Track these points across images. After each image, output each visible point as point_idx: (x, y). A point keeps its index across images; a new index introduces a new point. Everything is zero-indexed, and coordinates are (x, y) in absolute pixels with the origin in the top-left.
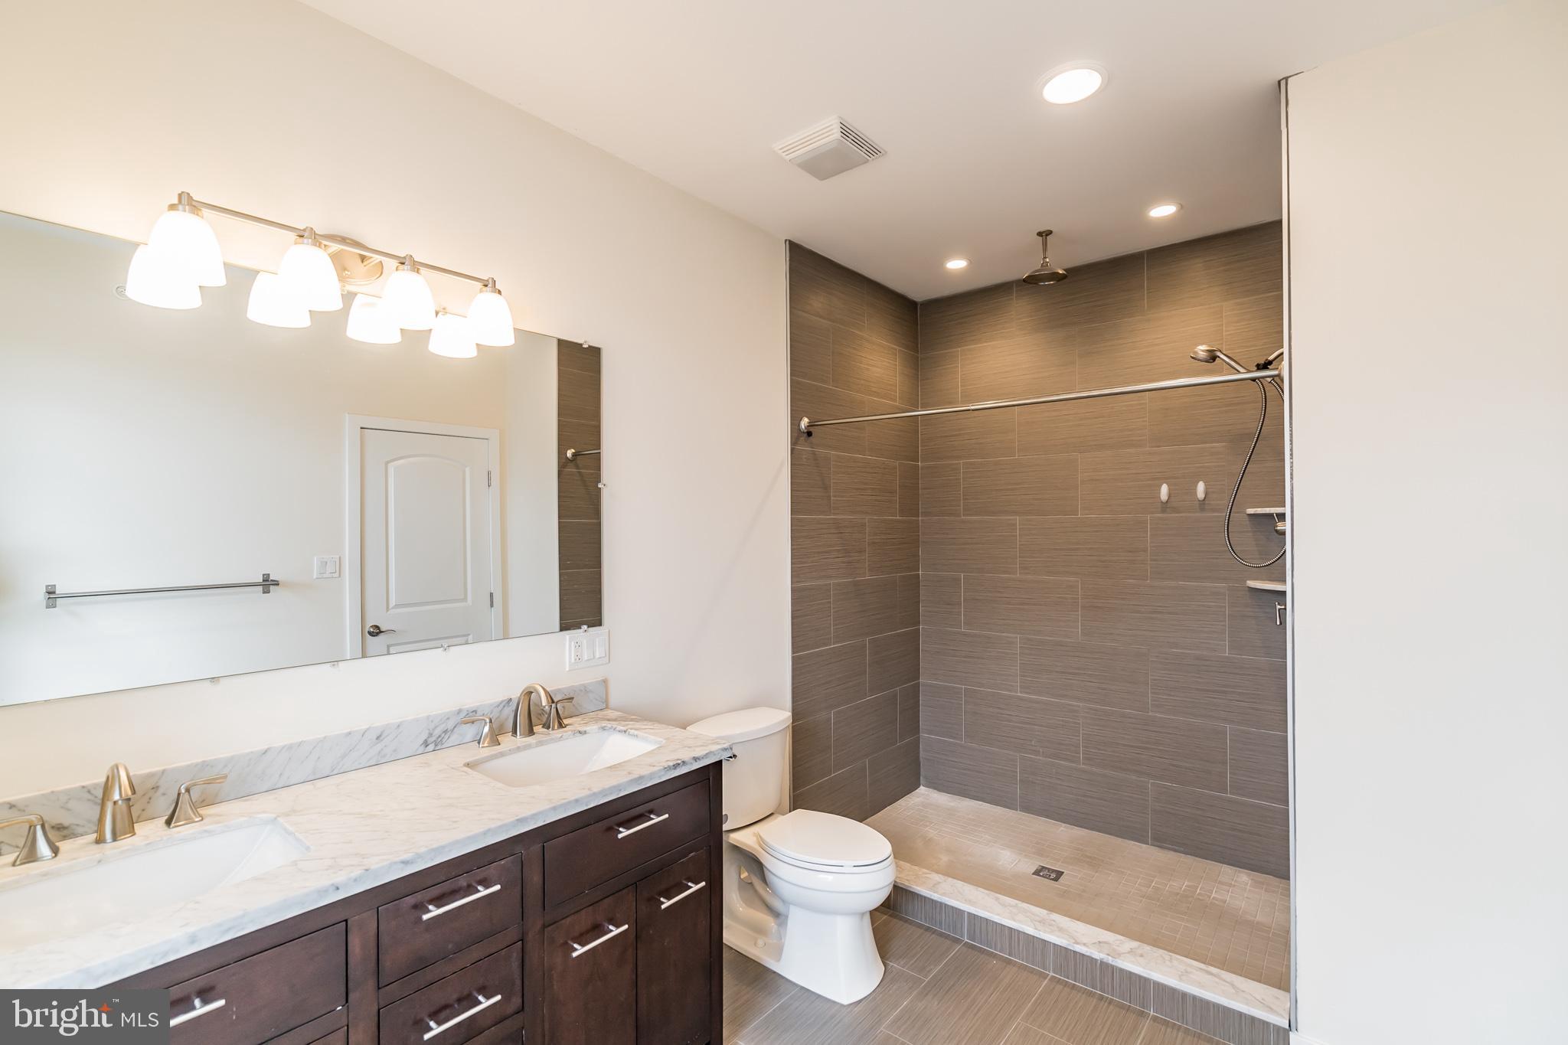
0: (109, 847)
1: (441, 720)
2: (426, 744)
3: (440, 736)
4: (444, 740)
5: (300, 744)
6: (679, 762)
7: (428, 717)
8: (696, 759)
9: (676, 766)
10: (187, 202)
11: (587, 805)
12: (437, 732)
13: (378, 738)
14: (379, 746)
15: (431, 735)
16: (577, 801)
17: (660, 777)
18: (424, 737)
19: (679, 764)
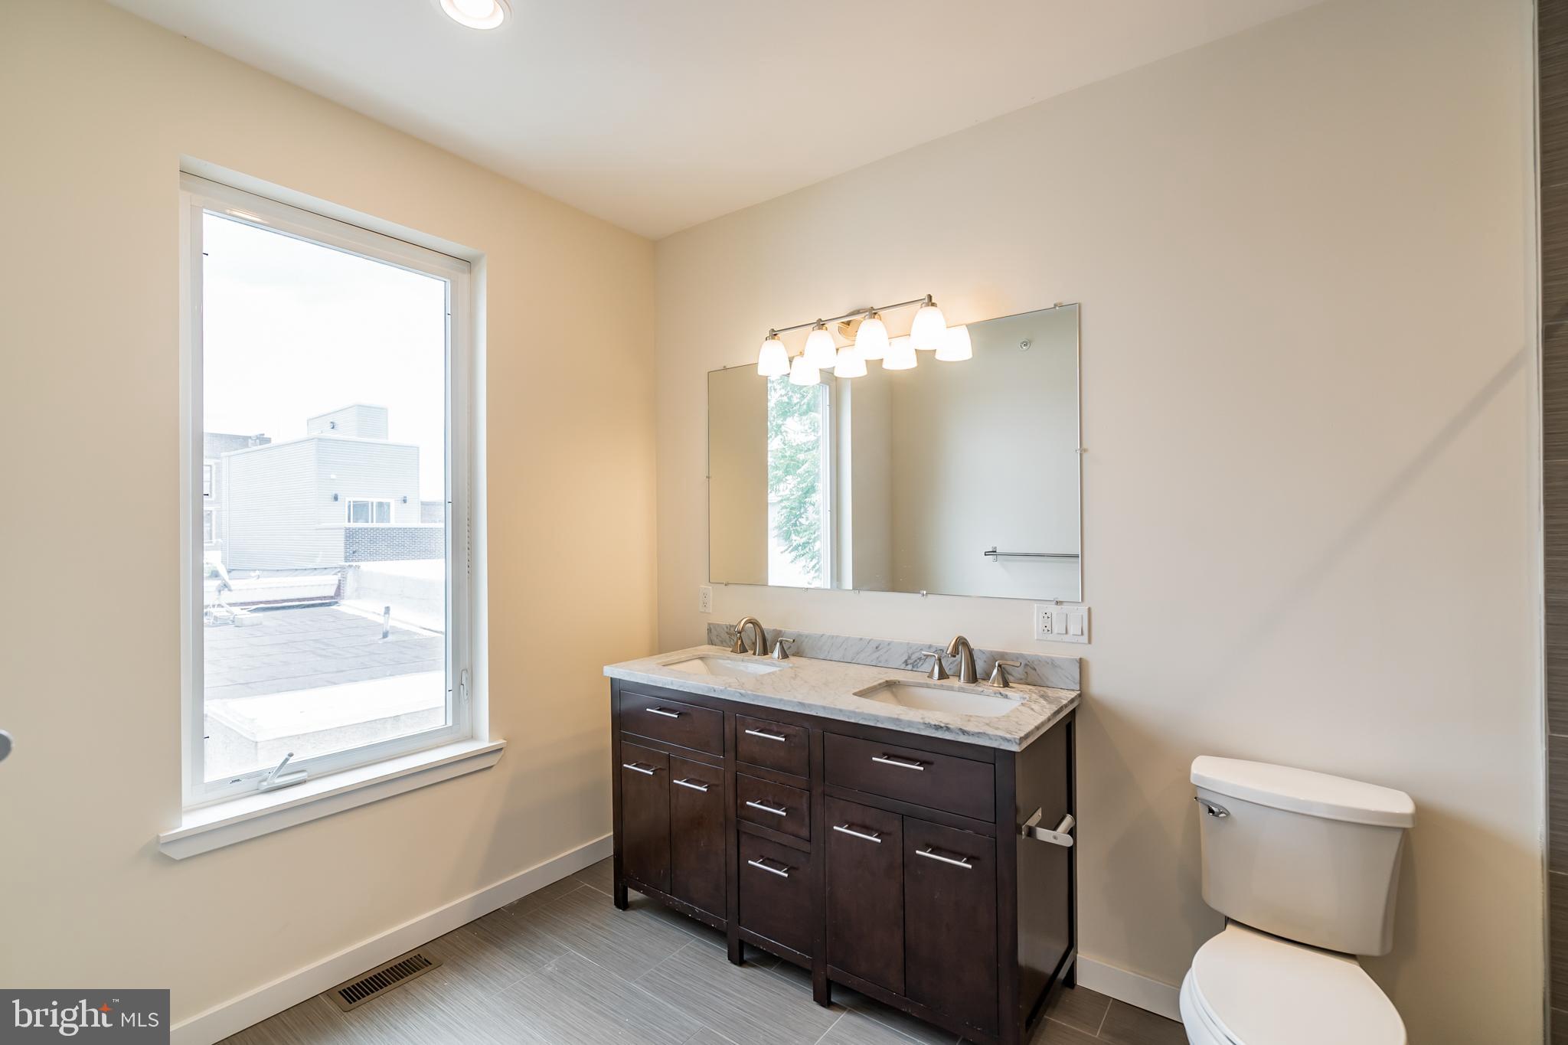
0: (756, 657)
1: (917, 649)
2: (906, 663)
3: (916, 661)
4: (919, 665)
5: (837, 637)
6: (942, 725)
7: (908, 643)
8: (964, 732)
9: (938, 727)
10: (774, 334)
11: (848, 718)
12: (914, 657)
13: (877, 648)
14: (877, 654)
15: (909, 658)
16: (841, 710)
17: (919, 729)
18: (905, 657)
19: (941, 727)
